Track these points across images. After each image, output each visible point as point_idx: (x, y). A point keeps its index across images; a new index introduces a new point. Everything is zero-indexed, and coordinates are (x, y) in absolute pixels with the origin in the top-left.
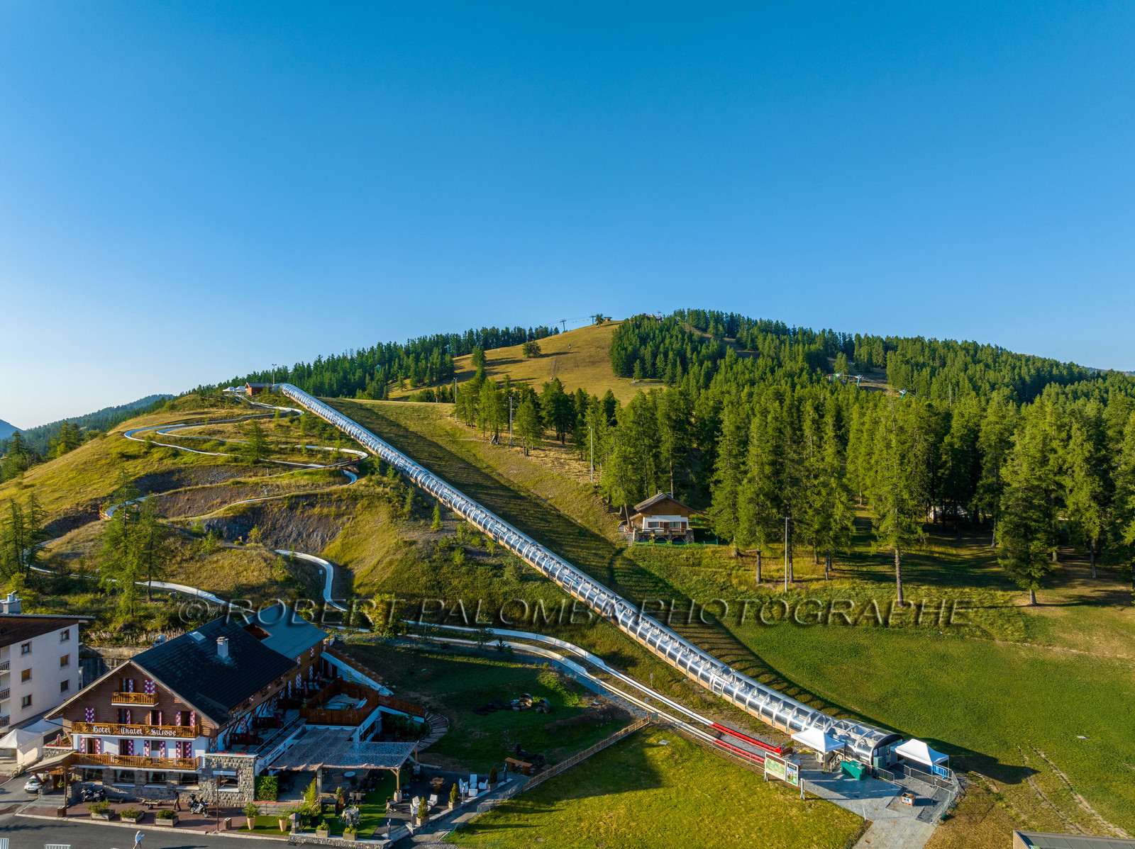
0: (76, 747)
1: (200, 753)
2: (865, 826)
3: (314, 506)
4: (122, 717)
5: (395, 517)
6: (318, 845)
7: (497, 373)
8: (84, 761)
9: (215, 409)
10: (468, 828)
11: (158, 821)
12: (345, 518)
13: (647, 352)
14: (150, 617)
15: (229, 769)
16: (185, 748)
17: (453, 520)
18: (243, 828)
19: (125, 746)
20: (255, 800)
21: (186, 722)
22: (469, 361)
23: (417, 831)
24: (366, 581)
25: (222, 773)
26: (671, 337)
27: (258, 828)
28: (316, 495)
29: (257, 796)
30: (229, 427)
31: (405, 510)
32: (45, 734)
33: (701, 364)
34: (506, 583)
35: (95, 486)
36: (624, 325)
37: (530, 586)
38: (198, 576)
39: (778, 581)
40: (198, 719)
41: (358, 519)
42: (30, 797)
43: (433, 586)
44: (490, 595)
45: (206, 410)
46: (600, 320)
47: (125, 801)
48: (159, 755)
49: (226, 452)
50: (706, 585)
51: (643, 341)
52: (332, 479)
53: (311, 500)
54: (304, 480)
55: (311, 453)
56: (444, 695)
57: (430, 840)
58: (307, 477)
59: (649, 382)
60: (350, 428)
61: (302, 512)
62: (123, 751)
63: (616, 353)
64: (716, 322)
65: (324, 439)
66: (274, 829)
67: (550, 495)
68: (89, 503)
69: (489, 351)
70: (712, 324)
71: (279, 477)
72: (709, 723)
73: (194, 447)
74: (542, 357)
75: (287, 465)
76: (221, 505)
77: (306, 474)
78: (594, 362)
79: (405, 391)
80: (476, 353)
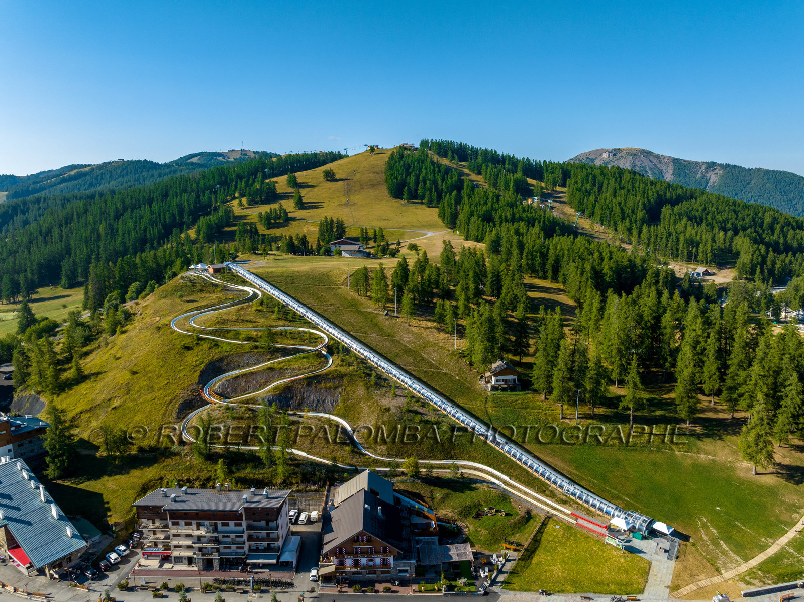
0: (335, 563)
5: (368, 389)
10: (506, 582)
13: (411, 180)
19: (357, 562)
22: (284, 183)
23: (490, 586)
25: (400, 568)
26: (426, 168)
31: (372, 383)
33: (450, 193)
40: (390, 549)
46: (372, 149)
49: (245, 340)
53: (317, 379)
54: (305, 363)
57: (496, 589)
58: (305, 360)
59: (413, 203)
60: (302, 310)
61: (315, 387)
62: (356, 564)
63: (390, 181)
64: (453, 152)
65: (290, 321)
66: (433, 591)
67: (434, 358)
68: (190, 388)
69: (297, 174)
70: (450, 154)
71: (289, 361)
72: (570, 512)
73: (223, 337)
74: (337, 180)
75: (286, 348)
76: (266, 384)
77: (304, 358)
78: (373, 186)
79: (243, 209)
80: (290, 177)
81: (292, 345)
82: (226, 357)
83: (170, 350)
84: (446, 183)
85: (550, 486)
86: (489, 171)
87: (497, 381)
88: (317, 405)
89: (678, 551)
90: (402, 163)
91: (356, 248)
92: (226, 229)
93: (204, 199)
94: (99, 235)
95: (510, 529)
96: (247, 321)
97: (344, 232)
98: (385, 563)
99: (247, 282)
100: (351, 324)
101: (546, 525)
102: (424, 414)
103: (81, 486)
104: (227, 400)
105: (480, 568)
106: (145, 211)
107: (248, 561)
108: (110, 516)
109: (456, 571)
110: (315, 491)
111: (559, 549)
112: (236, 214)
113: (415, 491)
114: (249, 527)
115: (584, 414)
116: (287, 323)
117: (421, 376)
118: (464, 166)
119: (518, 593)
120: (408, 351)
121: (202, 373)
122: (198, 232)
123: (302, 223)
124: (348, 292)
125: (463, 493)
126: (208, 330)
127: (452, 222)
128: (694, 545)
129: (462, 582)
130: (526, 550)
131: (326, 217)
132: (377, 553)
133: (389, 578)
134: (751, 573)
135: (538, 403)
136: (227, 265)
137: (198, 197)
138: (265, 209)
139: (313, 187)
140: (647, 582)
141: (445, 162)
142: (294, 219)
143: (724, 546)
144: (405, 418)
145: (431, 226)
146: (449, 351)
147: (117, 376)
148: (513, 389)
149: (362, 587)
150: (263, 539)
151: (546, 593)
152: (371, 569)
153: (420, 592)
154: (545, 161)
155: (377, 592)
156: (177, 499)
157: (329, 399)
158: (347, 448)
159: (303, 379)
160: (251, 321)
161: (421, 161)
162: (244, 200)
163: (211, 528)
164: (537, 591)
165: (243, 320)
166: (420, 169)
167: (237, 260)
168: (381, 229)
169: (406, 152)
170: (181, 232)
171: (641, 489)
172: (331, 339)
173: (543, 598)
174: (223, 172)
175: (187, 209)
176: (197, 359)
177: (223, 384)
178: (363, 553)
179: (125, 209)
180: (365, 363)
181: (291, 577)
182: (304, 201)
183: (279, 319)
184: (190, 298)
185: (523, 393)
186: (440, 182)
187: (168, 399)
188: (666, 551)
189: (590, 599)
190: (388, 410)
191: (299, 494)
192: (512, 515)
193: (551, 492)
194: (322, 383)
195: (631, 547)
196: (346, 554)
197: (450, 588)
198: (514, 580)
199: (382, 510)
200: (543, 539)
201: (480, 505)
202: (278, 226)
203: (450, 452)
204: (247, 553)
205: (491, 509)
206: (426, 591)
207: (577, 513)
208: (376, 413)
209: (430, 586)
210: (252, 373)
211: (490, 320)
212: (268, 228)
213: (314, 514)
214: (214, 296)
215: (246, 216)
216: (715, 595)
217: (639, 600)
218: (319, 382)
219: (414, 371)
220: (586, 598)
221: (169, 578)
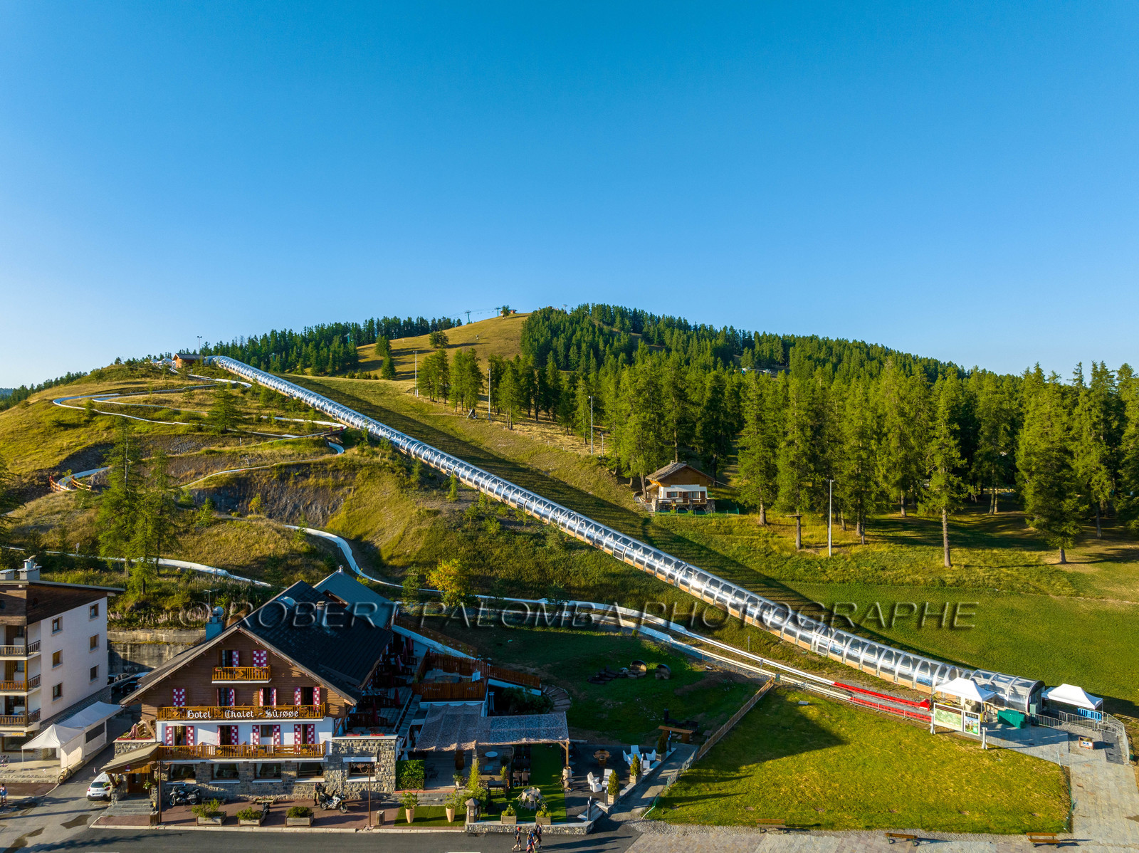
0: (159, 739)
1: (325, 737)
2: (1065, 771)
3: (307, 477)
4: (223, 697)
5: (403, 487)
6: (504, 834)
7: (404, 363)
8: (172, 755)
9: (148, 380)
10: (664, 803)
11: (290, 821)
12: (346, 489)
13: (559, 343)
14: (166, 594)
15: (363, 754)
16: (306, 732)
17: (465, 490)
18: (401, 822)
19: (227, 734)
20: (397, 789)
21: (308, 698)
22: (372, 351)
23: (612, 811)
24: (396, 552)
25: (352, 759)
26: (582, 330)
27: (418, 821)
28: (308, 465)
29: (399, 785)
30: (178, 397)
31: (413, 480)
32: (87, 729)
33: (616, 356)
34: (551, 552)
35: (35, 457)
36: (533, 316)
37: (577, 555)
38: (198, 550)
39: (819, 546)
40: (323, 693)
41: (362, 489)
42: (96, 805)
43: (475, 556)
44: (538, 564)
45: (138, 380)
46: (506, 311)
47: (228, 802)
48: (272, 741)
49: (183, 421)
50: (749, 552)
51: (555, 332)
52: (317, 449)
53: (304, 470)
54: (288, 450)
55: (282, 425)
56: (548, 665)
57: (631, 817)
58: (289, 446)
61: (295, 483)
64: (624, 319)
65: (288, 411)
66: (439, 820)
68: (33, 475)
69: (392, 342)
71: (256, 447)
72: (831, 682)
73: (144, 416)
74: (450, 347)
77: (287, 444)
78: (504, 354)
80: (381, 345)
81: (276, 433)
83: (30, 428)
87: (669, 495)
88: (291, 514)
90: (547, 324)
95: (680, 703)
99: (234, 375)
105: (587, 769)
119: (694, 828)
121: (72, 457)
124: (416, 398)
135: (750, 528)
136: (211, 359)
140: (1072, 806)
144: (467, 526)
146: (579, 457)
148: (700, 509)
153: (399, 822)
157: (319, 504)
164: (753, 824)
165: (197, 404)
166: (574, 331)
169: (553, 315)
173: (773, 840)
174: (283, 336)
182: (398, 371)
183: (267, 406)
185: (720, 515)
188: (1098, 745)
191: (171, 633)
194: (311, 476)
207: (850, 683)
208: (407, 519)
218: (305, 475)
220: (903, 838)
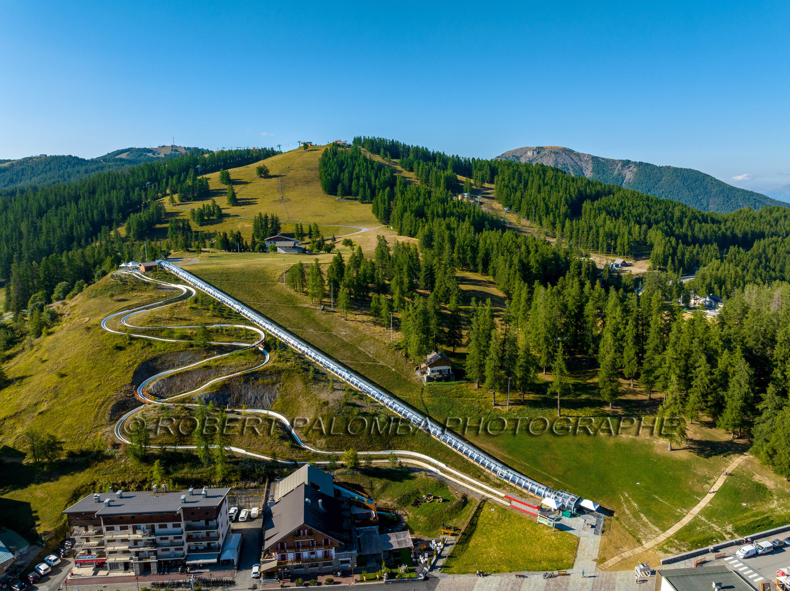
2: (578, 539)
5: (306, 383)
10: (445, 567)
13: (345, 176)
15: (346, 557)
22: (216, 179)
23: (429, 571)
25: (342, 559)
26: (359, 165)
28: (257, 372)
31: (310, 378)
33: (383, 189)
39: (503, 404)
40: (332, 541)
46: (306, 146)
49: (180, 339)
53: (255, 376)
57: (436, 573)
58: (242, 357)
59: (348, 199)
60: (237, 307)
61: (253, 384)
62: (298, 558)
63: (324, 178)
64: (385, 149)
65: (226, 318)
66: (375, 579)
67: (371, 351)
68: (124, 389)
69: (230, 170)
70: (382, 151)
71: (226, 358)
72: (503, 495)
73: (157, 336)
74: (271, 177)
75: (222, 346)
76: (202, 382)
77: (240, 354)
78: (307, 182)
79: (175, 205)
80: (223, 174)
81: (228, 342)
82: (160, 356)
83: (101, 350)
84: (379, 180)
85: (484, 471)
86: (420, 168)
87: (432, 372)
88: (255, 402)
89: (604, 526)
90: (335, 159)
91: (291, 244)
92: (158, 226)
93: (134, 196)
94: (21, 233)
95: (447, 515)
96: (181, 319)
97: (279, 228)
98: (327, 555)
99: (180, 279)
100: (288, 320)
101: (481, 508)
102: (362, 407)
103: (6, 496)
104: (162, 400)
105: (419, 554)
106: (72, 208)
107: (188, 562)
108: (39, 525)
109: (396, 559)
110: (255, 487)
111: (495, 531)
112: (168, 211)
113: (355, 483)
114: (188, 528)
115: (515, 400)
116: (223, 320)
117: (359, 370)
118: (397, 163)
119: (456, 576)
120: (345, 345)
121: (136, 373)
122: (129, 230)
123: (236, 219)
124: (284, 288)
125: (402, 482)
126: (141, 329)
127: (386, 218)
128: (617, 519)
129: (402, 569)
130: (464, 534)
131: (260, 214)
132: (319, 545)
133: (331, 570)
134: (669, 541)
135: (472, 391)
136: (159, 263)
137: (128, 194)
138: (198, 205)
139: (246, 183)
140: (576, 557)
141: (378, 158)
142: (228, 215)
143: (645, 519)
144: (343, 411)
145: (365, 222)
146: (385, 343)
147: (44, 379)
148: (447, 379)
149: (304, 580)
150: (203, 539)
151: (483, 574)
152: (313, 562)
153: (362, 581)
154: (473, 159)
155: (319, 584)
156: (112, 504)
157: (267, 395)
158: (287, 443)
159: (241, 376)
160: (185, 320)
161: (354, 158)
162: (176, 197)
163: (148, 531)
164: (475, 573)
165: (177, 318)
166: (354, 166)
167: (169, 257)
168: (316, 225)
169: (340, 149)
170: (111, 229)
171: (569, 470)
172: (268, 335)
173: (481, 579)
174: (153, 168)
175: (116, 205)
176: (129, 359)
177: (157, 384)
178: (305, 547)
179: (49, 206)
180: (303, 359)
181: (232, 575)
182: (238, 197)
183: (214, 316)
184: (120, 297)
185: (457, 382)
186: (373, 179)
187: (100, 401)
188: (593, 527)
189: (524, 577)
190: (326, 403)
191: (238, 492)
192: (449, 501)
193: (486, 476)
194: (260, 379)
195: (561, 525)
196: (288, 548)
197: (391, 576)
198: (452, 564)
199: (323, 503)
200: (479, 522)
201: (418, 492)
202: (211, 222)
203: (388, 443)
204: (186, 554)
205: (429, 496)
206: (368, 580)
207: (511, 495)
208: (314, 408)
209: (371, 575)
210: (187, 372)
211: (425, 313)
212: (201, 225)
213: (255, 511)
214: (146, 294)
215: (178, 213)
216: (638, 565)
217: (569, 575)
218: (257, 379)
219: (352, 364)
220: (520, 576)
221: (104, 585)
